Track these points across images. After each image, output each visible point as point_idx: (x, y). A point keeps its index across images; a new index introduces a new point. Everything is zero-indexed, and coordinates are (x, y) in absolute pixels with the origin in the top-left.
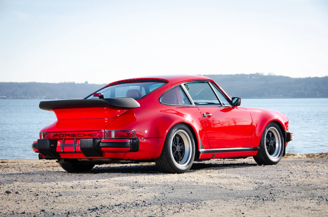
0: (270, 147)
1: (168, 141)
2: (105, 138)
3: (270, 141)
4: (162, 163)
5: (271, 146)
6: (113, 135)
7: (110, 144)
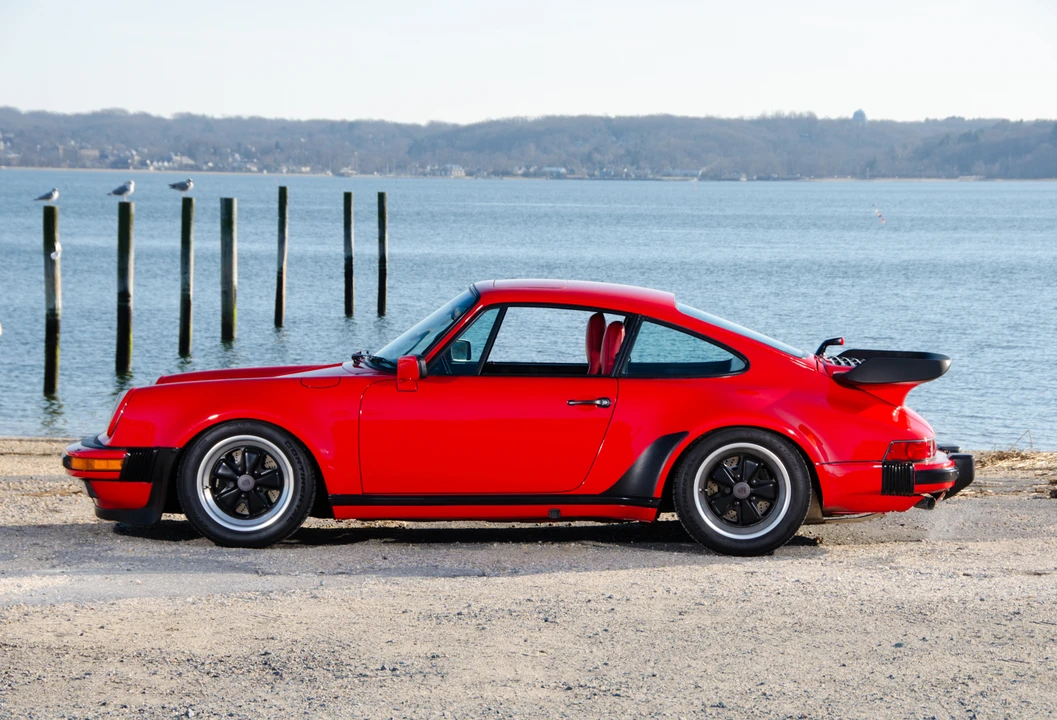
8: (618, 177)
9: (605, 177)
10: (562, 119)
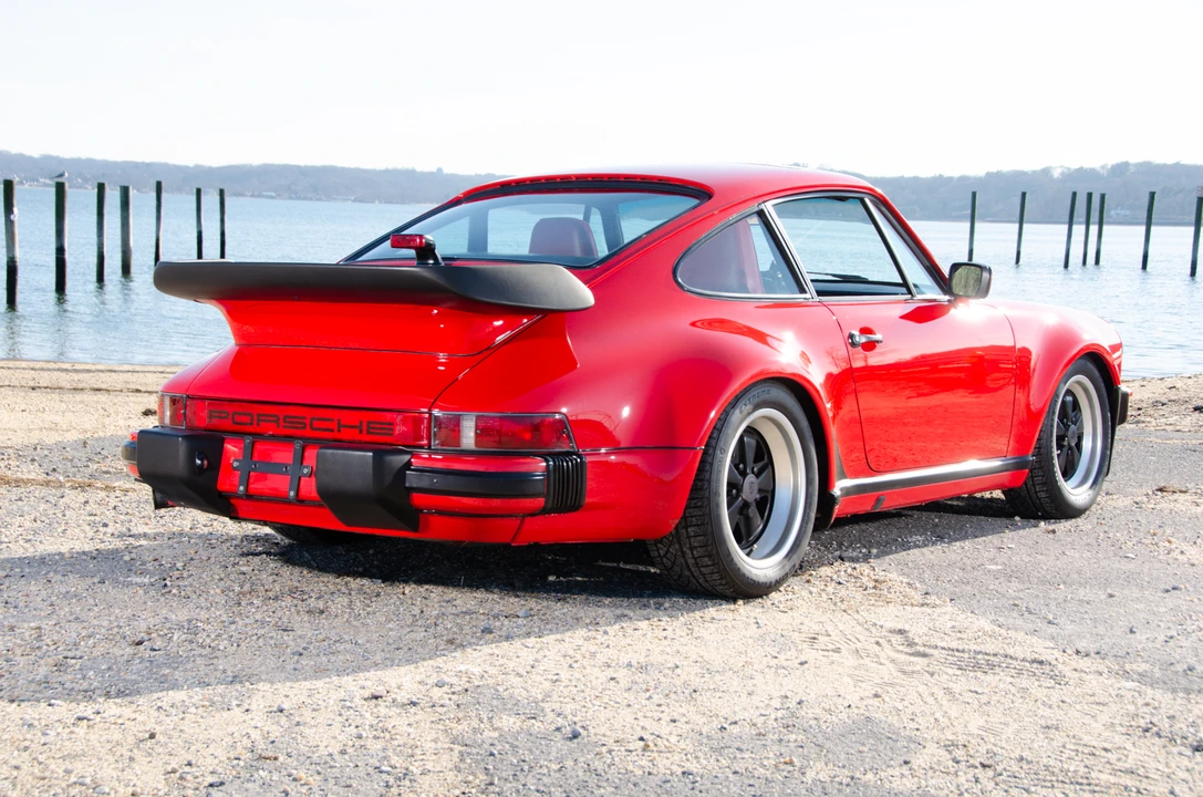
0: (1065, 450)
1: (712, 464)
2: (429, 448)
3: (1067, 430)
4: (679, 553)
5: (1070, 448)
6: (468, 438)
7: (450, 477)
8: (305, 199)
9: (299, 198)
10: (273, 165)
